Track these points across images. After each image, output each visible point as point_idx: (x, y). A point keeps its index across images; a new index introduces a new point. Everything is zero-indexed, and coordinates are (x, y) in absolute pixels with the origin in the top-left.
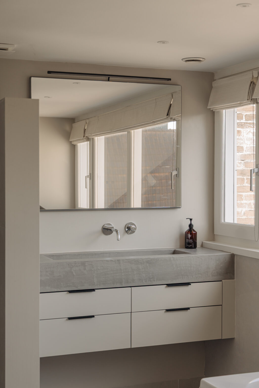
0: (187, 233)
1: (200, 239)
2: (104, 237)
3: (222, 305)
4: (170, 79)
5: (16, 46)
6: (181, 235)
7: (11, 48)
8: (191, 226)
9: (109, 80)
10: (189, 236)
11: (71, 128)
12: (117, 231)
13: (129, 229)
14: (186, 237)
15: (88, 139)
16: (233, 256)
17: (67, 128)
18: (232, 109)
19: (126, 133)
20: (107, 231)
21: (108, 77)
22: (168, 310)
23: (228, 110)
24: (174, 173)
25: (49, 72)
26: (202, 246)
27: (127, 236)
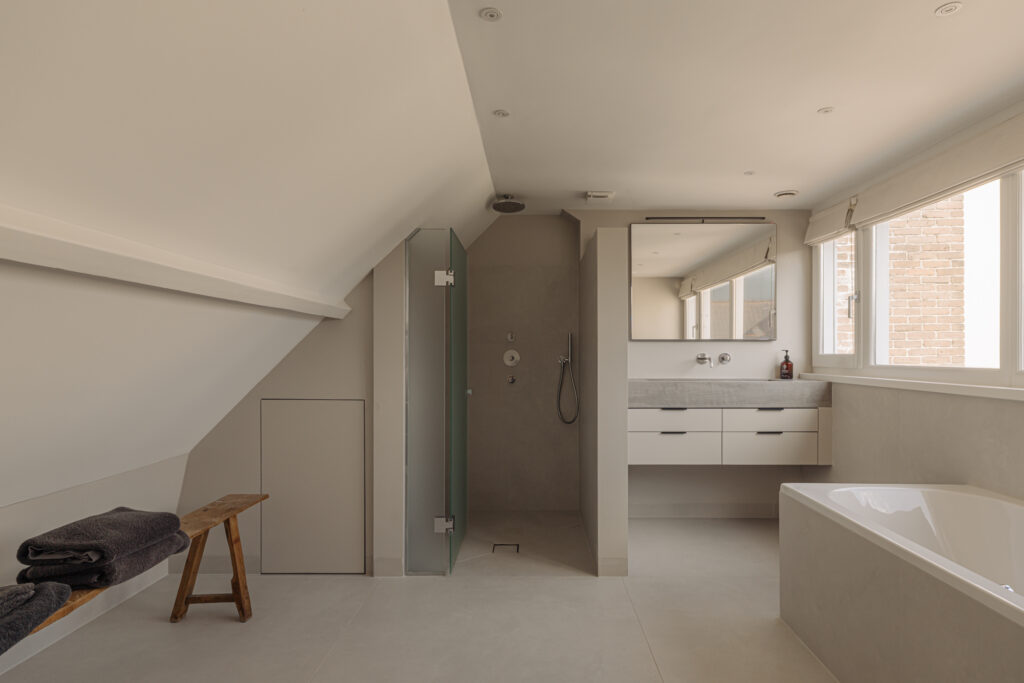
0: (782, 364)
1: (796, 371)
2: (698, 366)
3: (817, 432)
4: (763, 218)
5: (614, 193)
6: (776, 367)
7: (611, 196)
8: (787, 357)
9: (703, 222)
10: (785, 366)
11: (681, 286)
12: (710, 359)
13: (722, 359)
14: (782, 368)
15: (695, 293)
16: (830, 385)
17: (677, 286)
18: (831, 242)
19: (728, 283)
20: (701, 360)
21: (703, 219)
22: (759, 433)
23: (826, 244)
24: (773, 312)
25: (647, 219)
26: (799, 377)
27: (721, 365)
